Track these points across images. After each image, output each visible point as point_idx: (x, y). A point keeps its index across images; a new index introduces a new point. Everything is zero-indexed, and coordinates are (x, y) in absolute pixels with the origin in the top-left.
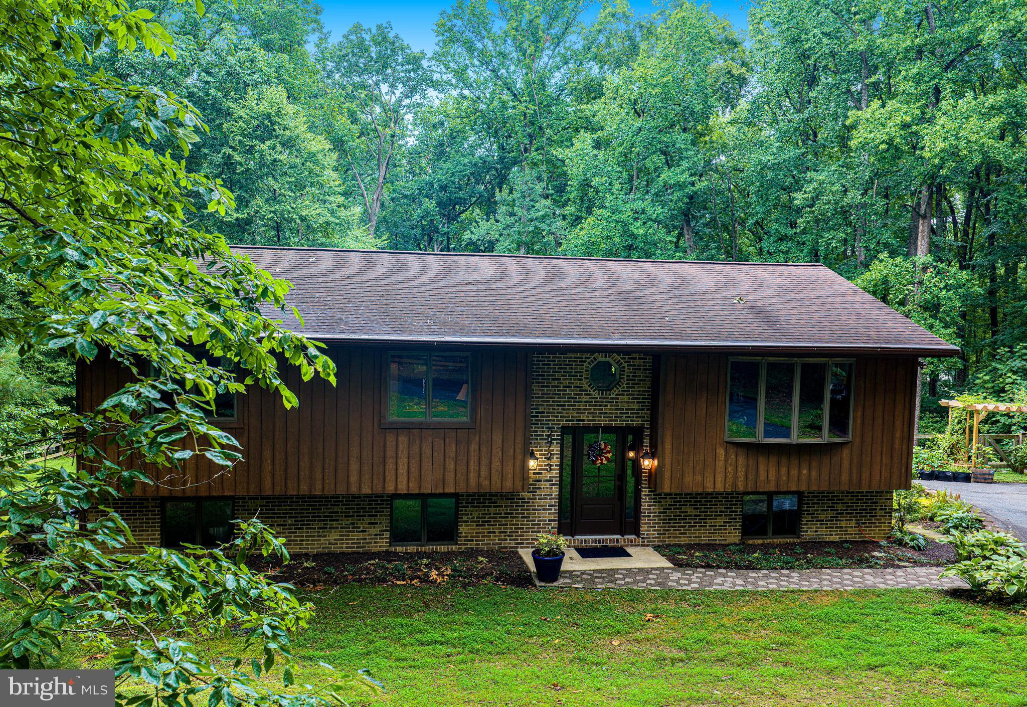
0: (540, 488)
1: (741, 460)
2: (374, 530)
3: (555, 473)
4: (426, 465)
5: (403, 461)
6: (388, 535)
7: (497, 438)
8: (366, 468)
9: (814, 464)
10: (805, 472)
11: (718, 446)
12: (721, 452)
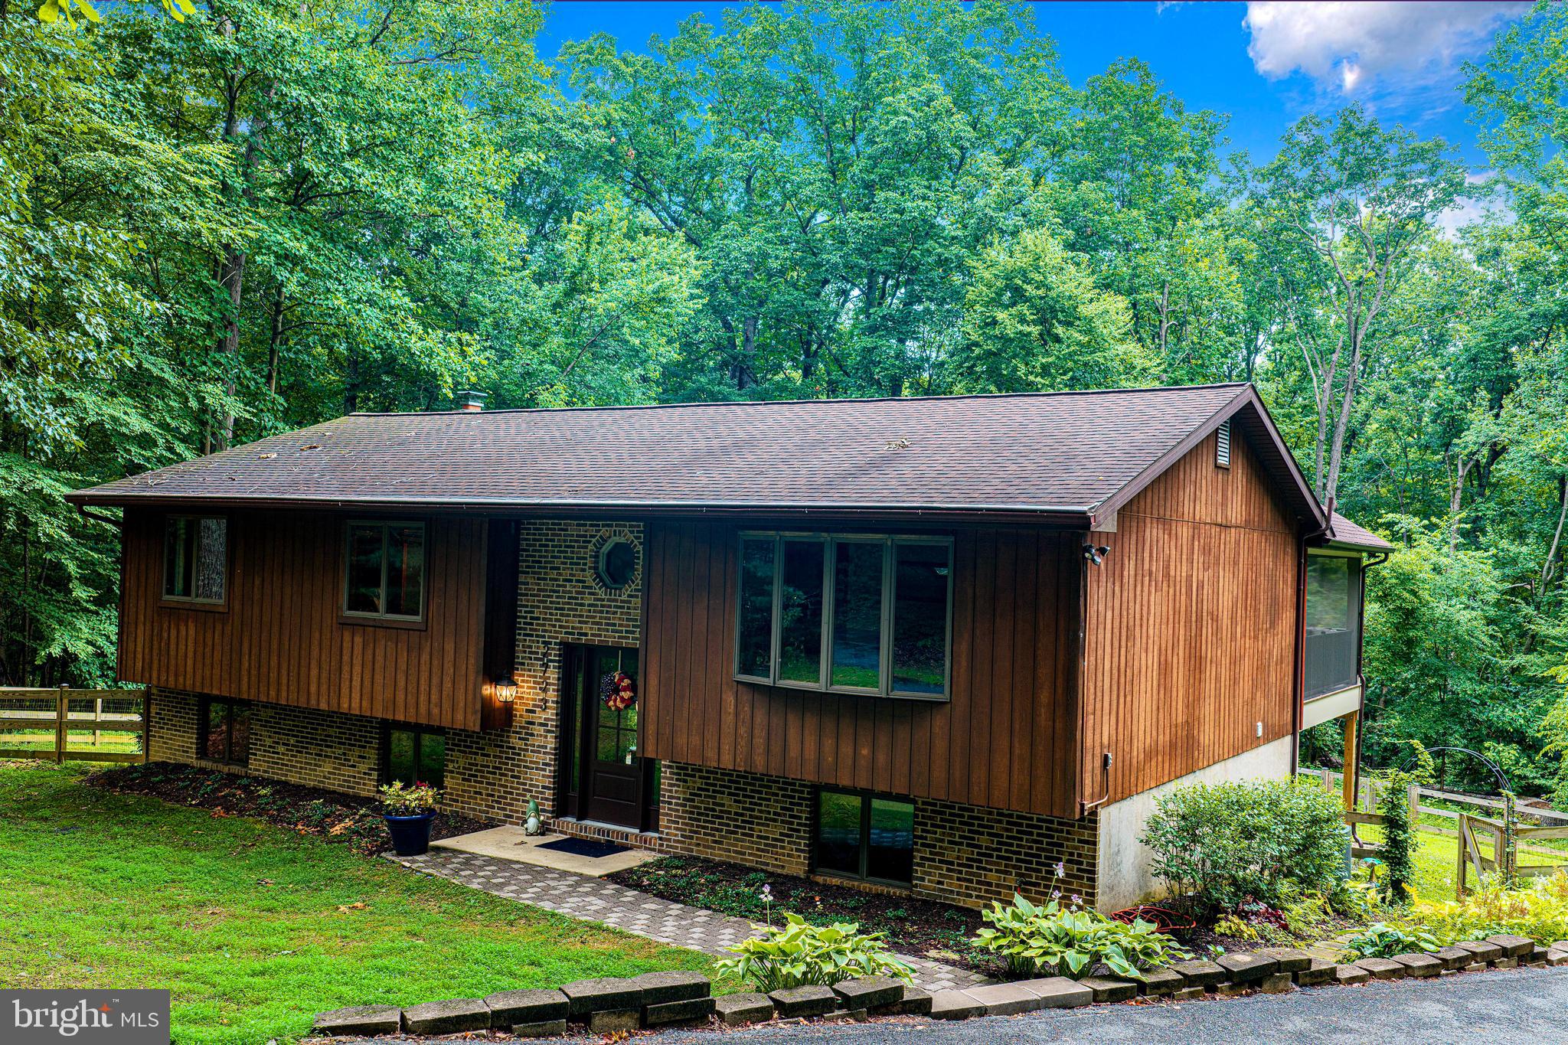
0: (532, 735)
1: (760, 718)
2: (363, 767)
3: (551, 714)
4: (379, 678)
5: (357, 669)
6: (375, 775)
7: (449, 647)
8: (324, 675)
9: (883, 740)
10: (865, 752)
11: (724, 687)
12: (729, 699)
